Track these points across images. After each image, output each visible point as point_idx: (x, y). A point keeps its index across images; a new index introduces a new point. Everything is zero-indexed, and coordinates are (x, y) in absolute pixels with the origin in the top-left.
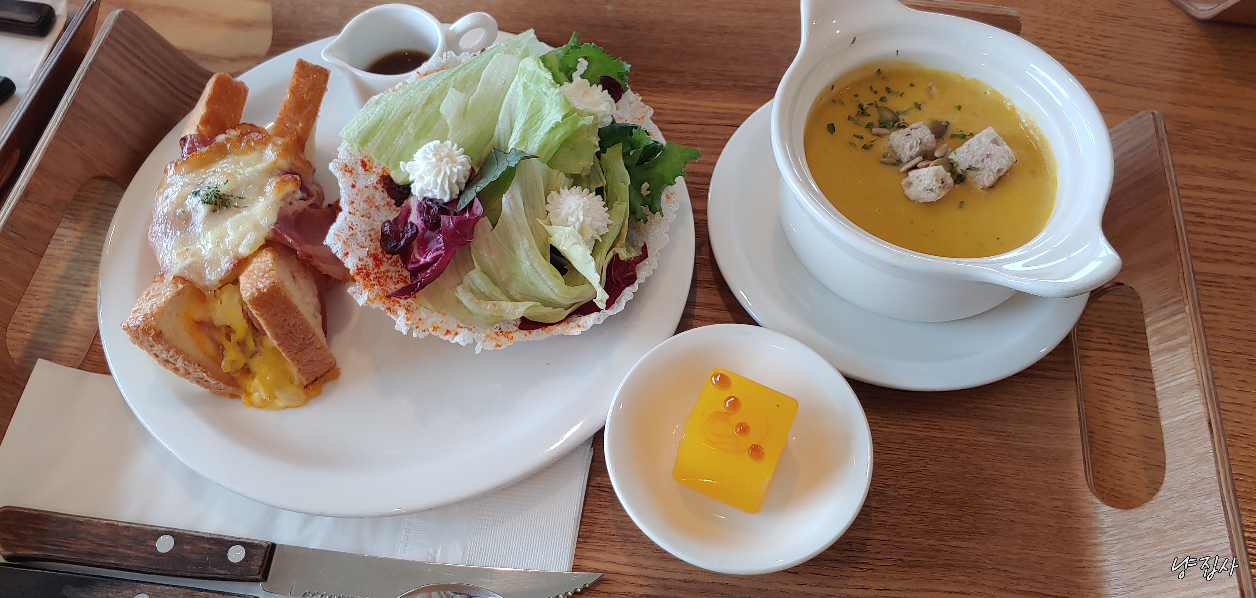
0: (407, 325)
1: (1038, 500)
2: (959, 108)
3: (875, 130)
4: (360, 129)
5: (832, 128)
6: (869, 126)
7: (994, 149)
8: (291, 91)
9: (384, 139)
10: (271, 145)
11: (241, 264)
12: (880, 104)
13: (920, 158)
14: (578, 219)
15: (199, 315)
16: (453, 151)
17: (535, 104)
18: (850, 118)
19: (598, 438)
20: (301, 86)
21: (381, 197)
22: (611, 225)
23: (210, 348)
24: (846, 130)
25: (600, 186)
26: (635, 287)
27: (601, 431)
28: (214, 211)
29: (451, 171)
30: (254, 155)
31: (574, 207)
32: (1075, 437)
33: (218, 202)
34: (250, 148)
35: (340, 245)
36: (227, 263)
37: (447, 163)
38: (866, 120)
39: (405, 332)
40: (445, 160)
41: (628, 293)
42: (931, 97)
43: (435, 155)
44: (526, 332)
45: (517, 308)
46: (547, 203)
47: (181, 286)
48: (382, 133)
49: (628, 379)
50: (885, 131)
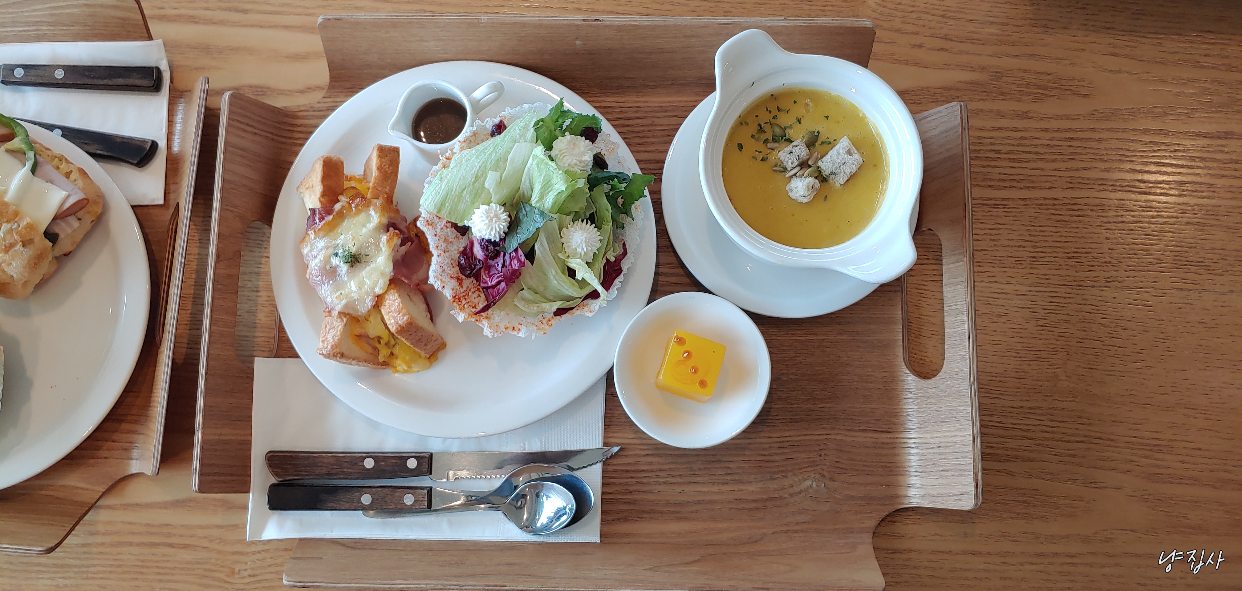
0: (491, 333)
1: (873, 373)
2: (827, 117)
3: (769, 145)
4: (435, 202)
5: (740, 147)
6: (766, 141)
7: (848, 158)
8: (378, 169)
9: (451, 207)
10: (372, 207)
11: (379, 300)
12: (773, 121)
13: (799, 168)
14: (583, 249)
15: (358, 331)
16: (497, 211)
17: (546, 178)
18: (753, 136)
19: (610, 373)
20: (384, 164)
21: (451, 233)
22: (602, 239)
23: (370, 349)
24: (751, 145)
25: (592, 212)
26: (621, 278)
27: (611, 370)
28: (352, 266)
29: (499, 228)
30: (362, 216)
31: (579, 241)
32: (899, 330)
33: (353, 260)
34: (358, 212)
35: (438, 282)
36: (370, 301)
37: (496, 222)
38: (763, 137)
39: (490, 337)
40: (494, 219)
41: (617, 282)
42: (808, 111)
43: (487, 217)
44: (559, 317)
45: (551, 306)
46: (562, 237)
47: (345, 320)
48: (450, 203)
49: (625, 337)
50: (776, 145)
